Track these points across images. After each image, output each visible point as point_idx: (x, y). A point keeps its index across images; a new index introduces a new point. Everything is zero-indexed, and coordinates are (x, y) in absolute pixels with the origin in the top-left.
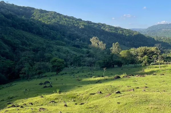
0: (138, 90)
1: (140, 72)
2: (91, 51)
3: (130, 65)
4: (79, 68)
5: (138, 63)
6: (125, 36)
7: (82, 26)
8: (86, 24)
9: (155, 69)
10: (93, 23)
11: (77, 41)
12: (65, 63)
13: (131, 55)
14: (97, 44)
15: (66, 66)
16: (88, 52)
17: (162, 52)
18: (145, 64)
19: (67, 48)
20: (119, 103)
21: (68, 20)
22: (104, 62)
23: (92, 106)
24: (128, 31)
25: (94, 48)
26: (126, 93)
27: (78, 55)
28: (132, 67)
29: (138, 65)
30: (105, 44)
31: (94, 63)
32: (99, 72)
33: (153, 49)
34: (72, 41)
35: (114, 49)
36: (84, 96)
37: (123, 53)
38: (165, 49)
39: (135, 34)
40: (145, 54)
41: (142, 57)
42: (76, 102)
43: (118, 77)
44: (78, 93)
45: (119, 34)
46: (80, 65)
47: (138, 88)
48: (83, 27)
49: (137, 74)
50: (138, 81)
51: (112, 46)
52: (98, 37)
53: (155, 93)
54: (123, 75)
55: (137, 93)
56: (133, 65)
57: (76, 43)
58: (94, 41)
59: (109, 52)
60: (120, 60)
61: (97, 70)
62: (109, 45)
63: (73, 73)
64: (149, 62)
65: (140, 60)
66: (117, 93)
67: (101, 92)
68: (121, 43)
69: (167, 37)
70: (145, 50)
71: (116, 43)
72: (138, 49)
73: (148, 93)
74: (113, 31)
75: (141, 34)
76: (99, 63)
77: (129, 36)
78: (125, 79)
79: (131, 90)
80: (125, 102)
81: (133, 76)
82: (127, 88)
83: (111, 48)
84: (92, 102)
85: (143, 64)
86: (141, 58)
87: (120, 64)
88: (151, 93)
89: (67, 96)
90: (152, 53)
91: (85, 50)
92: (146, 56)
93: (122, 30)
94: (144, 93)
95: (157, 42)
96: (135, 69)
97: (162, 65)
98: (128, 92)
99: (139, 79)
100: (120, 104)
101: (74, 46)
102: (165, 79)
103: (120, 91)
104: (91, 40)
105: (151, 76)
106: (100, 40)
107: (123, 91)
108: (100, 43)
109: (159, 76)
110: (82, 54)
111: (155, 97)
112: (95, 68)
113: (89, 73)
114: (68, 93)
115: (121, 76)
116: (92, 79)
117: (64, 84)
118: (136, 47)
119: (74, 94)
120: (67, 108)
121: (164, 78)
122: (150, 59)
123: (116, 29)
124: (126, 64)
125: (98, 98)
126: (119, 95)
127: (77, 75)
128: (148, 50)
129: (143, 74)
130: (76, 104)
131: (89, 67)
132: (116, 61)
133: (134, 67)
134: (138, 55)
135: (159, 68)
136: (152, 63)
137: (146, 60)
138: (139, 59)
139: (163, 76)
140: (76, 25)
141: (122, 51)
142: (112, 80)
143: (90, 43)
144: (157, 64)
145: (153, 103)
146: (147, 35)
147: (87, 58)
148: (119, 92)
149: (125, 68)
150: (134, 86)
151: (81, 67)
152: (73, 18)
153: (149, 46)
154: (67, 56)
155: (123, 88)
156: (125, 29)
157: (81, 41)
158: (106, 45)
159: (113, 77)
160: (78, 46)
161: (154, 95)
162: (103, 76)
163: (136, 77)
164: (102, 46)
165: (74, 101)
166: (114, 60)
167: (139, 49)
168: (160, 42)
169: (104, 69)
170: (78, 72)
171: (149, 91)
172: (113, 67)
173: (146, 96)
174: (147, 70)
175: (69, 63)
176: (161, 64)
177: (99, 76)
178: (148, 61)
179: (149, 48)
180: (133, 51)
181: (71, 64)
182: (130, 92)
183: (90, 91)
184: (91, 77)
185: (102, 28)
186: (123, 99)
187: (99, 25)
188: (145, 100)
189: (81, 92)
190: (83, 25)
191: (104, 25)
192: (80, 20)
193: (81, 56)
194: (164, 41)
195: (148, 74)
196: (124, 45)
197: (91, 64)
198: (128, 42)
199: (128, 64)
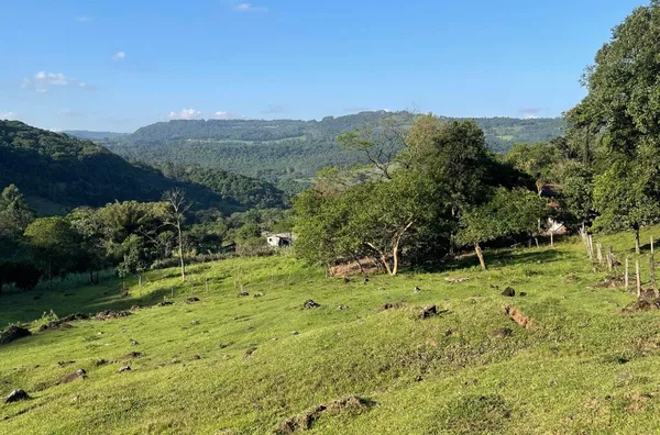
0: (103, 369)
1: (114, 299)
3: (74, 277)
5: (106, 267)
6: (49, 159)
9: (170, 283)
13: (76, 237)
17: (191, 220)
18: (132, 267)
24: (60, 140)
26: (51, 392)
28: (80, 285)
29: (103, 273)
33: (158, 209)
37: (40, 230)
38: (200, 208)
39: (87, 151)
40: (130, 228)
41: (119, 240)
43: (21, 333)
45: (21, 150)
47: (103, 362)
49: (101, 309)
50: (109, 334)
53: (166, 371)
54: (45, 321)
55: (97, 385)
56: (86, 276)
60: (29, 258)
64: (146, 260)
65: (112, 255)
66: (12, 399)
68: (28, 190)
69: (205, 165)
70: (130, 216)
71: (7, 190)
72: (102, 210)
73: (139, 377)
75: (111, 154)
77: (64, 161)
78: (50, 335)
79: (75, 375)
80: (45, 429)
81: (84, 317)
82: (56, 371)
85: (122, 269)
86: (116, 245)
88: (150, 374)
90: (157, 223)
92: (133, 238)
93: (34, 134)
94: (127, 379)
95: (171, 184)
96: (93, 290)
97: (192, 267)
98: (63, 387)
99: (109, 329)
102: (200, 315)
103: (28, 387)
105: (156, 309)
107: (42, 387)
109: (180, 305)
111: (163, 385)
115: (35, 327)
118: (96, 204)
121: (198, 311)
122: (150, 245)
123: (5, 128)
124: (55, 273)
126: (23, 404)
128: (141, 214)
129: (123, 308)
132: (8, 264)
133: (88, 284)
134: (103, 236)
135: (182, 277)
136: (156, 263)
137: (134, 252)
138: (110, 251)
139: (194, 305)
141: (38, 222)
144: (176, 264)
145: (155, 410)
146: (135, 157)
148: (21, 395)
149: (50, 289)
150: (85, 360)
153: (143, 198)
155: (40, 376)
156: (46, 133)
161: (159, 378)
163: (97, 324)
167: (104, 212)
168: (180, 185)
171: (145, 367)
173: (132, 389)
174: (138, 291)
176: (187, 262)
178: (142, 256)
179: (142, 207)
180: (81, 219)
182: (68, 385)
186: (39, 420)
188: (127, 406)
194: (194, 179)
196: (44, 195)
198: (62, 186)
199: (63, 276)
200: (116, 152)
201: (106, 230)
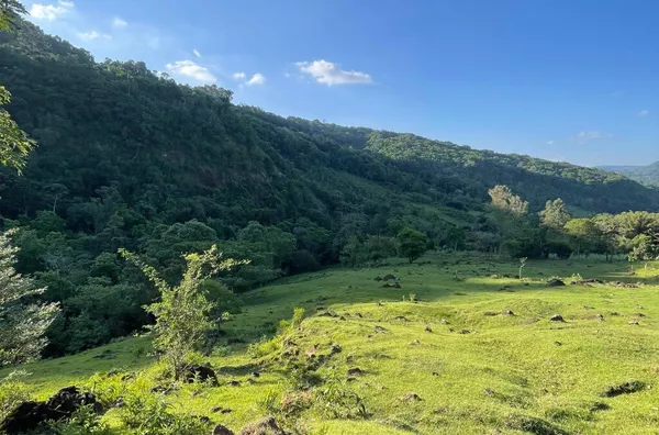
0: (614, 318)
1: (624, 275)
2: (491, 217)
3: (597, 256)
4: (459, 253)
5: (618, 253)
6: (583, 184)
7: (470, 162)
8: (479, 157)
10: (497, 155)
11: (457, 194)
12: (428, 241)
13: (599, 232)
14: (505, 203)
15: (431, 247)
16: (483, 220)
18: (640, 257)
19: (434, 210)
20: (560, 344)
21: (438, 148)
22: (522, 245)
23: (489, 340)
24: (592, 172)
25: (497, 210)
26: (579, 322)
27: (459, 225)
28: (597, 262)
29: (616, 256)
30: (526, 203)
31: (497, 245)
32: (508, 267)
34: (445, 195)
35: (550, 214)
36: (470, 316)
37: (575, 226)
39: (610, 179)
40: (640, 230)
41: (630, 236)
42: (450, 327)
43: (560, 283)
44: (456, 307)
45: (566, 179)
46: (461, 247)
47: (616, 314)
48: (473, 163)
49: (614, 280)
50: (614, 295)
51: (543, 208)
52: (508, 185)
54: (573, 279)
55: (611, 327)
56: (603, 257)
57: (455, 200)
58: (499, 195)
59: (537, 221)
60: (566, 241)
61: (504, 261)
62: (537, 206)
63: (445, 263)
64: (653, 253)
65: (623, 246)
66: (554, 319)
67: (511, 313)
68: (567, 201)
70: (640, 222)
71: (556, 202)
72: (618, 216)
73: (648, 332)
74: (549, 173)
75: (629, 181)
76: (510, 246)
77: (593, 185)
78: (577, 288)
79: (594, 317)
80: (576, 343)
81: (601, 282)
82: (582, 311)
83: (543, 212)
84: (488, 333)
85: (631, 257)
86: (628, 240)
87: (563, 252)
88: (656, 333)
89: (430, 310)
91: (476, 214)
92: (642, 236)
93: (574, 170)
94: (635, 330)
96: (607, 266)
98: (586, 322)
99: (621, 293)
100: (564, 348)
101: (450, 205)
103: (564, 315)
104: (491, 192)
106: (514, 193)
107: (572, 318)
108: (515, 199)
110: (466, 224)
112: (497, 257)
113: (482, 266)
114: (432, 305)
115: (567, 281)
116: (490, 281)
117: (424, 285)
118: (613, 212)
119: (448, 309)
120: (432, 336)
123: (557, 166)
124: (581, 252)
125: (503, 325)
126: (560, 324)
127: (455, 269)
128: (650, 221)
129: (631, 282)
130: (451, 330)
131: (483, 255)
132: (552, 243)
133: (603, 262)
134: (618, 233)
137: (643, 246)
138: (622, 243)
140: (456, 160)
141: (574, 220)
142: (541, 287)
143: (489, 199)
147: (478, 233)
148: (559, 319)
149: (578, 261)
150: (602, 309)
151: (465, 252)
152: (450, 146)
153: (653, 210)
154: (434, 226)
155: (572, 311)
156: (583, 168)
157: (468, 195)
158: (529, 205)
159: (543, 281)
160: (458, 206)
162: (517, 277)
163: (610, 288)
164: (518, 206)
165: (447, 323)
166: (550, 240)
167: (621, 217)
169: (523, 260)
170: (457, 263)
171: (651, 325)
172: (546, 257)
173: (641, 338)
174: (643, 273)
175: (435, 240)
177: (507, 276)
178: (649, 250)
179: (651, 216)
180: (603, 221)
181: (442, 244)
182: (591, 321)
183: (484, 305)
184: (488, 275)
185: (520, 165)
186: (571, 336)
187: (513, 159)
188: (637, 348)
189: (463, 306)
190: (472, 159)
191: (524, 159)
192: (467, 149)
193: (466, 228)
195: (646, 281)
196: (578, 205)
197: (489, 247)
198: (590, 200)
199: (587, 254)
200: (637, 179)
201: (620, 230)
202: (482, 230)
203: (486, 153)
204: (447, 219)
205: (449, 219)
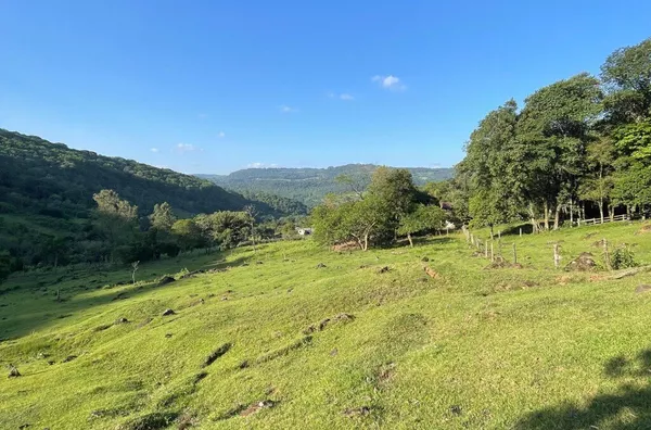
0: (211, 299)
1: (219, 262)
2: (98, 224)
3: (196, 251)
4: (62, 269)
5: (214, 246)
6: (184, 189)
7: (67, 163)
8: (80, 158)
9: (247, 254)
10: (101, 157)
11: (53, 199)
12: (13, 260)
13: (199, 230)
14: (113, 208)
15: (19, 267)
16: (89, 228)
17: (258, 221)
18: (228, 246)
19: (21, 220)
20: (171, 335)
21: (20, 143)
22: (133, 250)
23: (100, 357)
24: (191, 179)
25: (105, 216)
26: (186, 310)
27: (58, 235)
28: (200, 255)
29: (212, 249)
30: (135, 208)
31: (106, 253)
32: (122, 274)
33: (241, 215)
34: (36, 201)
35: (159, 216)
36: (77, 338)
37: (180, 226)
38: (262, 214)
39: (204, 185)
40: (226, 225)
41: (220, 231)
42: (50, 359)
43: (171, 280)
44: (58, 333)
45: (170, 185)
46: (63, 262)
47: (213, 295)
48: (72, 164)
49: (211, 268)
50: (215, 280)
51: (152, 212)
52: (114, 189)
53: (246, 300)
54: (182, 274)
55: (209, 307)
56: (203, 250)
57: (51, 206)
58: (105, 200)
59: (147, 224)
60: (174, 241)
61: (116, 268)
62: (145, 210)
63: (42, 284)
64: (235, 242)
65: (217, 239)
66: (166, 314)
67: (125, 320)
68: (173, 204)
69: (266, 192)
70: (226, 219)
71: (162, 205)
72: (211, 216)
73: (231, 303)
74: (155, 178)
76: (121, 252)
77: (192, 190)
78: (185, 281)
79: (198, 302)
80: (183, 330)
81: (203, 272)
82: (188, 300)
83: (152, 216)
84: (100, 349)
85: (222, 247)
86: (219, 234)
87: (172, 251)
88: (238, 302)
89: (19, 348)
90: (240, 223)
91: (80, 222)
92: (228, 230)
93: (176, 176)
94: (225, 304)
95: (248, 202)
96: (207, 258)
97: (257, 246)
98: (192, 308)
99: (215, 278)
100: (174, 337)
101: (45, 212)
102: (263, 271)
103: (174, 308)
104: (96, 197)
105: (240, 268)
106: (122, 197)
107: (181, 308)
108: (123, 204)
109: (253, 265)
110: (68, 234)
111: (244, 308)
112: (108, 265)
113: (93, 278)
114: (19, 342)
115: (177, 277)
117: (9, 319)
118: (208, 212)
119: (46, 339)
120: (20, 381)
121: (262, 269)
122: (237, 234)
123: (162, 173)
124: (188, 249)
125: (119, 334)
126: (171, 317)
127: (56, 288)
128: (232, 217)
129: (223, 267)
130: (51, 363)
131: (93, 265)
132: (163, 244)
133: (205, 255)
134: (212, 229)
135: (253, 251)
136: (240, 243)
137: (229, 237)
138: (216, 237)
139: (260, 266)
140: (48, 160)
141: (179, 221)
142: (154, 287)
143: (95, 204)
144: (250, 244)
145: (240, 321)
146: (229, 187)
147: (85, 243)
148: (170, 312)
149: (185, 257)
150: (203, 294)
151: (69, 267)
152: (38, 141)
153: (234, 209)
154: (20, 241)
155: (180, 302)
156: (183, 175)
157: (68, 201)
158: (138, 210)
159: (156, 281)
160: (57, 214)
161: (242, 304)
162: (131, 282)
163: (210, 275)
164: (127, 210)
165: (46, 356)
166: (160, 241)
167: (213, 217)
168: (253, 203)
169: (135, 265)
170: (59, 280)
171: (235, 298)
172: (158, 257)
173: (228, 309)
174: (230, 259)
175: (26, 259)
176: (256, 243)
177: (121, 284)
178: (233, 240)
179: (233, 214)
180: (201, 220)
181: (35, 261)
182: (195, 307)
183: (93, 321)
184: (99, 287)
185: (126, 169)
186: (178, 326)
187: (118, 162)
188: (226, 318)
189: (66, 330)
190: (71, 160)
191: (130, 163)
192: (62, 147)
193: (67, 239)
194: (260, 200)
195: (233, 264)
196: (182, 208)
197: (97, 257)
198: (191, 203)
199: (192, 250)
200: (222, 186)
201: (214, 226)
202: (90, 238)
203: (87, 154)
204: (40, 229)
205: (42, 230)
